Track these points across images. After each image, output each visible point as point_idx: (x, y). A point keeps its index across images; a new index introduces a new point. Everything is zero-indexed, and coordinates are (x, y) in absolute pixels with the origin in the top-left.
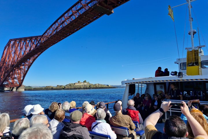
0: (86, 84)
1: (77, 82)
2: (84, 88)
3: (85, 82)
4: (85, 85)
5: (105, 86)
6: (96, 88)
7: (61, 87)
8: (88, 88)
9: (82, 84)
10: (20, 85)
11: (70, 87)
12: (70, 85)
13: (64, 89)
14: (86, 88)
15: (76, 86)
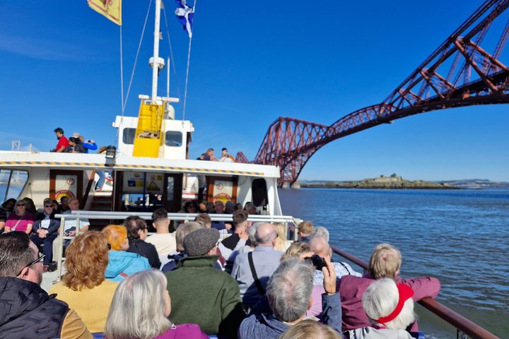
0: (395, 180)
1: (379, 176)
2: (391, 188)
3: (394, 176)
4: (393, 183)
5: (434, 185)
6: (416, 188)
7: (352, 185)
8: (400, 188)
9: (388, 180)
10: (295, 180)
11: (366, 185)
12: (367, 182)
13: (355, 187)
14: (396, 188)
15: (376, 183)
